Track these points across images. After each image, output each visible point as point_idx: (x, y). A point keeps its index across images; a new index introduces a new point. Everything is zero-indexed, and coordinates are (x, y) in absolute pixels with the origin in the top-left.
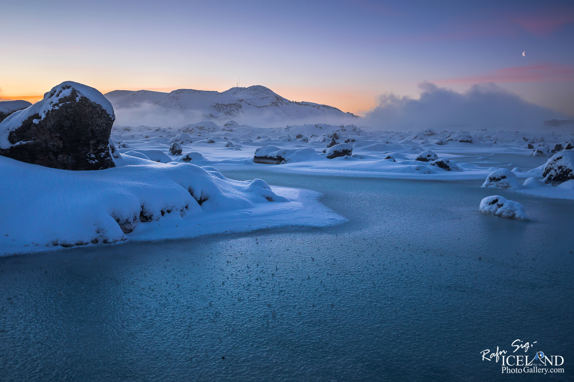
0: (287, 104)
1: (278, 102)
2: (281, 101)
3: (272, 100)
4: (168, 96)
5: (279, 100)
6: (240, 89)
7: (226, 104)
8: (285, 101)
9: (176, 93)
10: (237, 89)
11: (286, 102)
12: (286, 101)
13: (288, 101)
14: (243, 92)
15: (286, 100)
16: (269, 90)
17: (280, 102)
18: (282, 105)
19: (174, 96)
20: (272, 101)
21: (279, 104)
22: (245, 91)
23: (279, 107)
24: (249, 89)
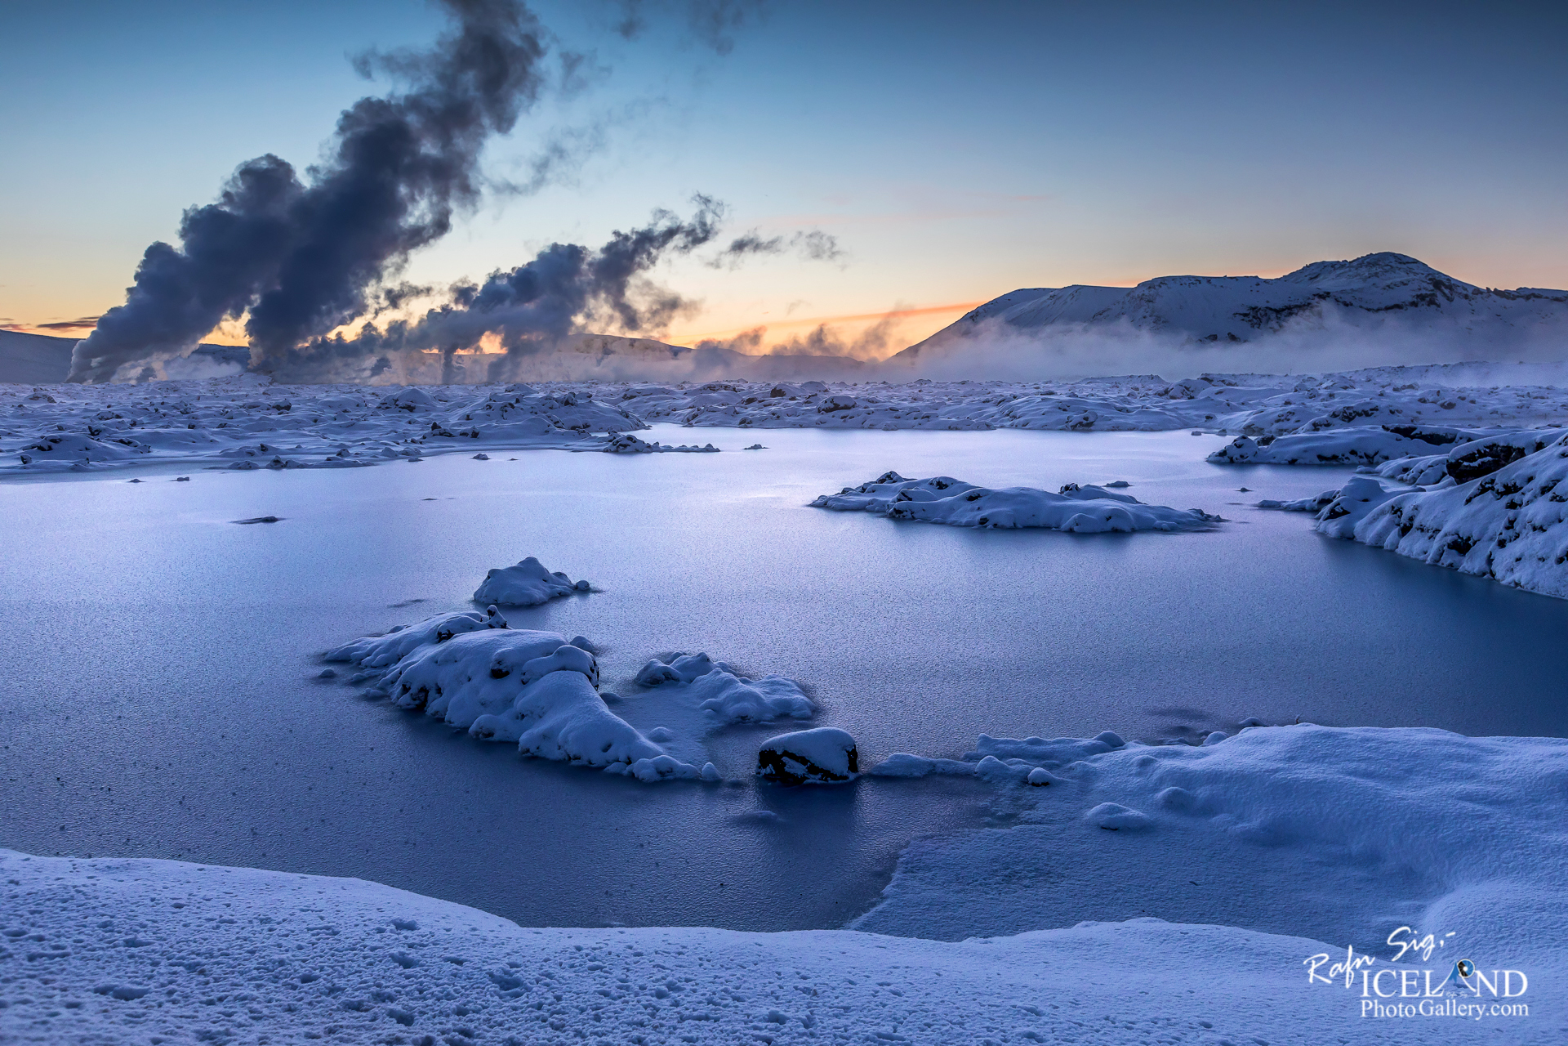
0: (1466, 297)
1: (1438, 294)
2: (1447, 291)
3: (1420, 289)
4: (1128, 295)
5: (1443, 288)
6: (1333, 266)
7: (1279, 305)
8: (1460, 290)
9: (1150, 288)
10: (1324, 266)
11: (1465, 292)
12: (1466, 289)
13: (1470, 291)
14: (1338, 272)
15: (1465, 286)
16: (1416, 262)
17: (1444, 294)
18: (1450, 300)
19: (1143, 294)
20: (1419, 293)
21: (1440, 299)
22: (1342, 271)
23: (1439, 306)
24: (1355, 264)
